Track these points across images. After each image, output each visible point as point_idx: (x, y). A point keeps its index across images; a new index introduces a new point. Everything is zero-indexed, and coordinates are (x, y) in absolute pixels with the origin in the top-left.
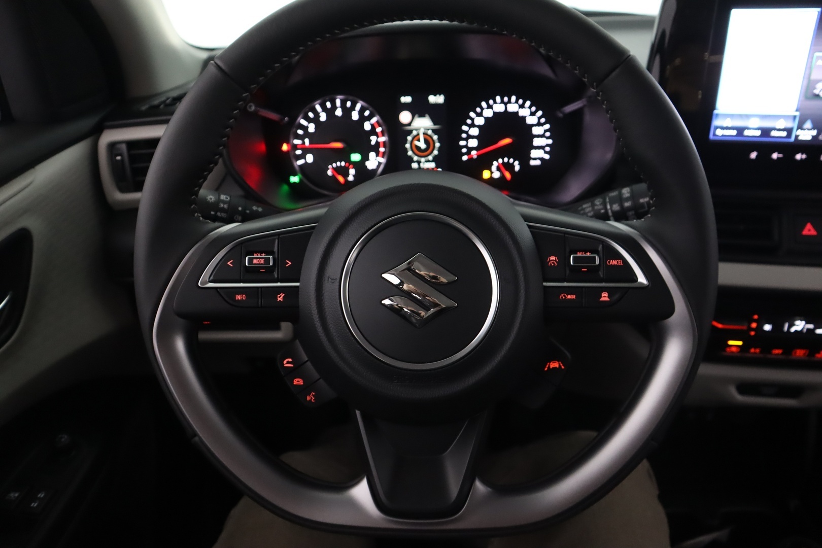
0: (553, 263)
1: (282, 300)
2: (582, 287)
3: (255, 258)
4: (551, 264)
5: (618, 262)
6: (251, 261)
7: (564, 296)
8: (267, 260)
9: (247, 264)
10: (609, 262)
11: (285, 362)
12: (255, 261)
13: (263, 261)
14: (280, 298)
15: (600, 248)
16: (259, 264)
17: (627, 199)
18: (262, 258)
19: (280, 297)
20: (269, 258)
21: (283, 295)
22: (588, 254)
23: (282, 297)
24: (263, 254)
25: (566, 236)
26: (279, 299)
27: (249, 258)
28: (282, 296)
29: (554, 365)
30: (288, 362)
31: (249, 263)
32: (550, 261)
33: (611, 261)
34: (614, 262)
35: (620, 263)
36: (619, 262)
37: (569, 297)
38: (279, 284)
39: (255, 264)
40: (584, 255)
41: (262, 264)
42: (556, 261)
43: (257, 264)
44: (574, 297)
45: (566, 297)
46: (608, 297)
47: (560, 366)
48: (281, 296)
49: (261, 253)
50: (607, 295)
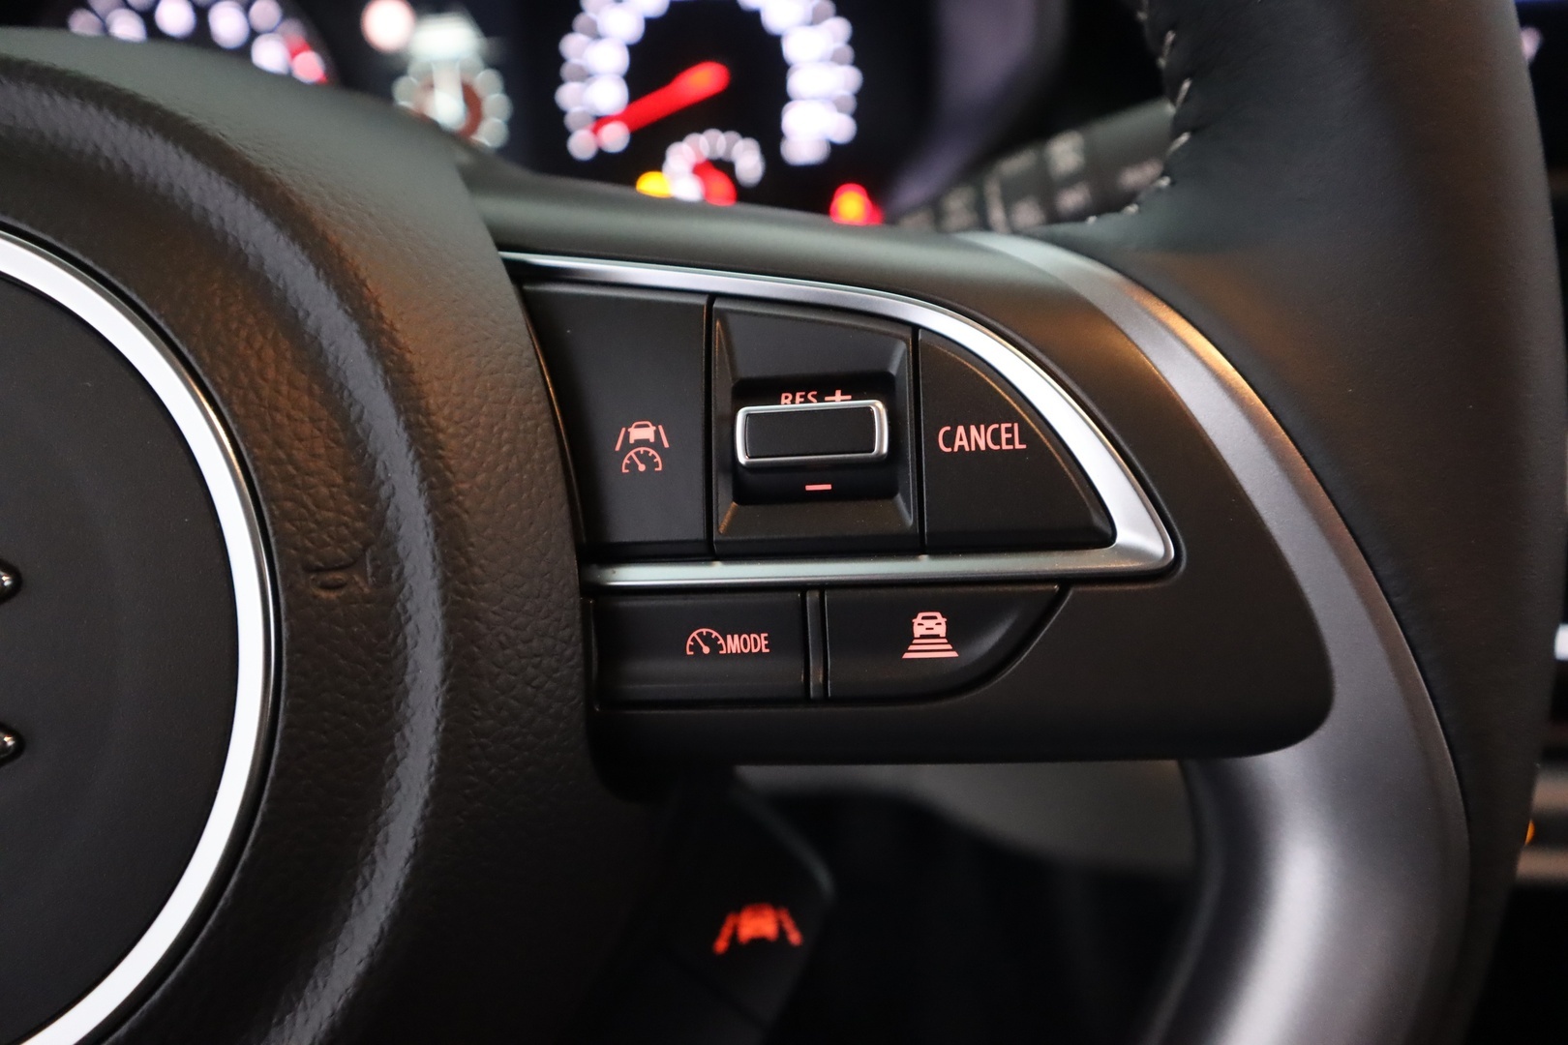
0: (645, 458)
2: (802, 587)
4: (632, 466)
5: (996, 437)
7: (707, 639)
10: (949, 439)
15: (898, 361)
17: (1071, 181)
22: (838, 401)
25: (717, 305)
29: (758, 924)
32: (627, 446)
33: (961, 430)
34: (979, 438)
35: (1010, 439)
36: (1004, 436)
37: (733, 644)
40: (815, 405)
42: (657, 445)
44: (760, 643)
45: (715, 647)
46: (952, 637)
47: (782, 933)
50: (941, 630)
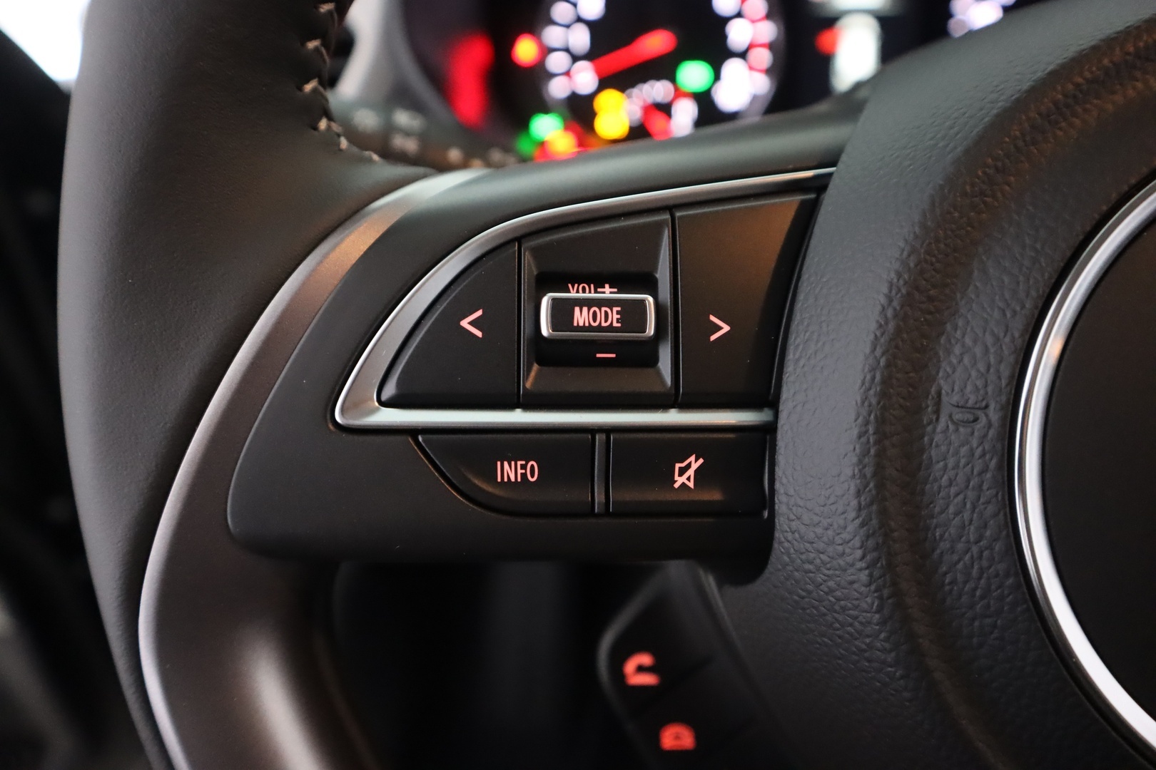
1: (691, 484)
3: (582, 303)
6: (562, 313)
8: (633, 314)
9: (545, 331)
11: (630, 666)
12: (581, 317)
13: (614, 316)
14: (686, 475)
16: (600, 329)
18: (610, 303)
19: (682, 471)
20: (643, 302)
21: (695, 463)
23: (691, 472)
24: (607, 289)
26: (680, 480)
27: (554, 300)
28: (695, 466)
30: (641, 669)
31: (555, 325)
38: (673, 417)
39: (583, 329)
41: (611, 328)
43: (590, 328)
48: (689, 466)
49: (599, 283)
